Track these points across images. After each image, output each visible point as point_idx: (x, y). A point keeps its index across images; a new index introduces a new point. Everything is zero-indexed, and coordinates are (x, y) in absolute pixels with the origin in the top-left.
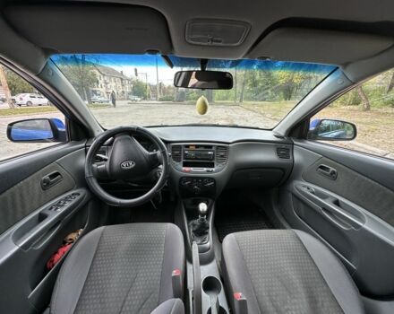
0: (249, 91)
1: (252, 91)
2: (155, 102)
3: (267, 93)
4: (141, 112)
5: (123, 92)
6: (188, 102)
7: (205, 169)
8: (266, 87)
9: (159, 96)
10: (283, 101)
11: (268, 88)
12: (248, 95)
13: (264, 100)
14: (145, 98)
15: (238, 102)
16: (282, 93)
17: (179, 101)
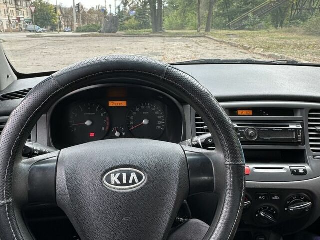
0: (218, 15)
1: (223, 15)
2: (71, 34)
3: (247, 18)
4: (50, 49)
5: (19, 19)
6: (123, 33)
7: (286, 168)
8: (245, 8)
9: (76, 25)
10: (272, 30)
11: (248, 10)
12: (218, 20)
13: (243, 28)
14: (54, 29)
15: (203, 31)
16: (269, 17)
17: (109, 32)
